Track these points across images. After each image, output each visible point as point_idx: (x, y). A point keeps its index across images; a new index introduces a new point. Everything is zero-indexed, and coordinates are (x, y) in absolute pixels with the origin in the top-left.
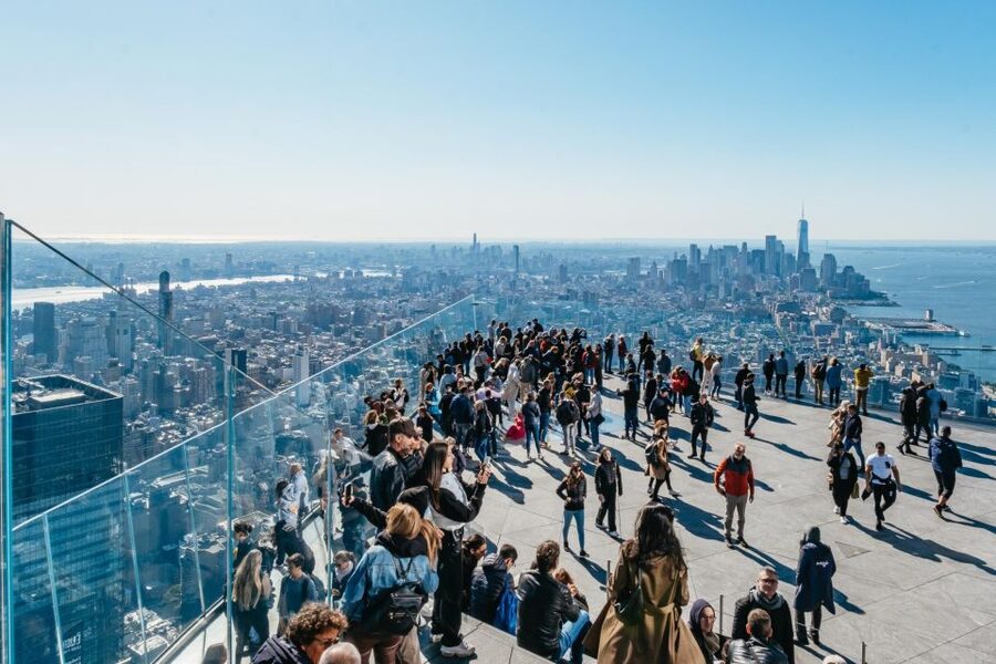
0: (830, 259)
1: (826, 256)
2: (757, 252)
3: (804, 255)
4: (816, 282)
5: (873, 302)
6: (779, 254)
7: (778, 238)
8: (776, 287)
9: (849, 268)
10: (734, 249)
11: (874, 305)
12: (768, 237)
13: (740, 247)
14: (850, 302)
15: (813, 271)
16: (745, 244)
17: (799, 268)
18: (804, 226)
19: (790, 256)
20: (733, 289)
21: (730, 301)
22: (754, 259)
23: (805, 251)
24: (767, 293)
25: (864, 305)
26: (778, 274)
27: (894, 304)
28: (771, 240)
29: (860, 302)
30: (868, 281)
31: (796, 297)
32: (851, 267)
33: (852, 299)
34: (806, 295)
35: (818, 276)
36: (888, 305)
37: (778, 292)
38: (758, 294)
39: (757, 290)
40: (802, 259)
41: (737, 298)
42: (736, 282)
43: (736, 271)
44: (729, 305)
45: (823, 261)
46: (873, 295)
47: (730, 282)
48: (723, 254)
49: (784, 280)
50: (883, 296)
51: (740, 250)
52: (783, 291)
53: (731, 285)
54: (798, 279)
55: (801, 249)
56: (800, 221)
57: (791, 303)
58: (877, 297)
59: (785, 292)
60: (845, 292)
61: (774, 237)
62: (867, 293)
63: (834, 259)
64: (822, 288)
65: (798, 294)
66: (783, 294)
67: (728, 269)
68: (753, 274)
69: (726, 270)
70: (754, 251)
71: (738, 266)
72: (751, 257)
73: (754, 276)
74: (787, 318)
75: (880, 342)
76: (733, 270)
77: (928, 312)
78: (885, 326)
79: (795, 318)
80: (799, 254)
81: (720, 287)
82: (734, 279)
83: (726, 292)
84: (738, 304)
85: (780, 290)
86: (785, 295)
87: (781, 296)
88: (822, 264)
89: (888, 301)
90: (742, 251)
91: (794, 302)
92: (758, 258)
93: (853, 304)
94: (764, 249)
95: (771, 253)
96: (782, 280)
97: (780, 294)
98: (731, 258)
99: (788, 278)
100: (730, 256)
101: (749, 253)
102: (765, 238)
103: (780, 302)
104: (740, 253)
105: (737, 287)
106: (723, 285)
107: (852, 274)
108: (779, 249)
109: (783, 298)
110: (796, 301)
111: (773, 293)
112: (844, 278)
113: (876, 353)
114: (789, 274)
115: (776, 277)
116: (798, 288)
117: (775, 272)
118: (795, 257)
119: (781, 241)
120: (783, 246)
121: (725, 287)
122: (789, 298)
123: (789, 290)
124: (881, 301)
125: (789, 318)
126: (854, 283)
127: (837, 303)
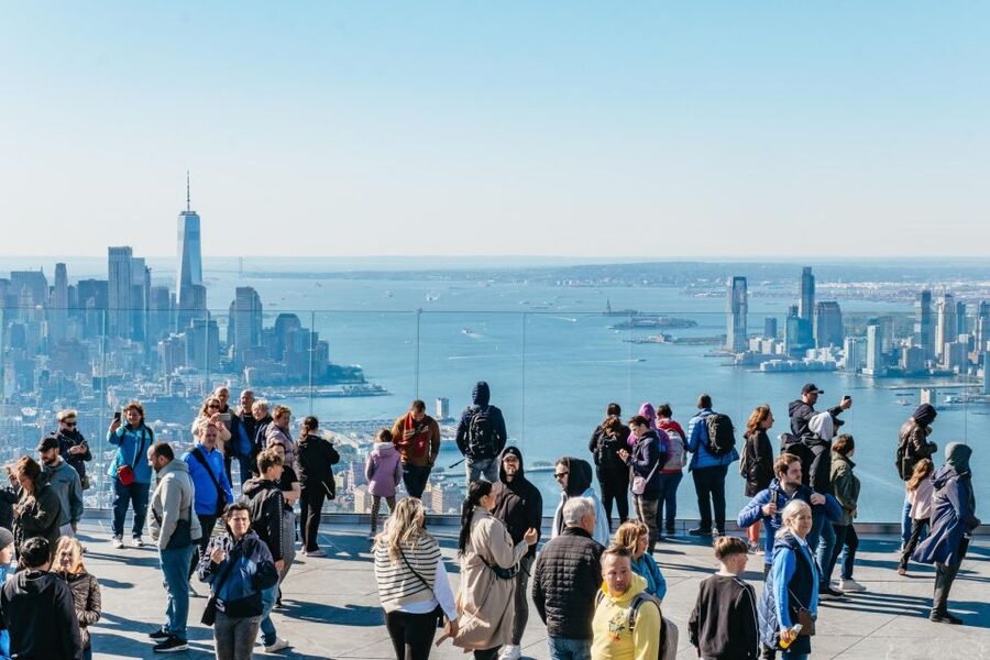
0: (247, 297)
1: (240, 291)
2: (87, 286)
3: (194, 291)
4: (220, 350)
5: (337, 388)
6: (138, 289)
7: (136, 255)
8: (134, 365)
9: (286, 319)
10: (36, 278)
11: (338, 396)
12: (112, 251)
13: (50, 274)
14: (292, 390)
15: (213, 326)
16: (61, 268)
17: (184, 321)
18: (192, 226)
19: (163, 293)
20: (37, 372)
21: (32, 403)
22: (83, 301)
23: (195, 281)
24: (115, 380)
25: (314, 396)
26: (137, 336)
27: (379, 391)
28: (120, 256)
29: (309, 389)
30: (326, 345)
31: (179, 385)
32: (293, 316)
33: (296, 383)
34: (200, 379)
35: (223, 336)
36: (367, 394)
37: (139, 377)
38: (96, 382)
39: (94, 374)
40: (191, 299)
41: (48, 396)
42: (43, 358)
43: (44, 332)
44: (29, 412)
45: (233, 303)
46: (336, 374)
47: (29, 358)
48: (11, 291)
49: (153, 348)
50: (357, 374)
51: (51, 282)
52: (152, 374)
53: (32, 364)
54: (183, 345)
55: (186, 279)
56: (183, 213)
57: (169, 399)
58: (344, 377)
59: (155, 376)
60: (282, 369)
61: (127, 251)
62: (324, 368)
63: (257, 297)
64: (233, 362)
65: (183, 379)
66: (150, 380)
67: (21, 327)
68: (84, 338)
69: (18, 329)
70: (82, 283)
71: (47, 319)
72: (76, 298)
73: (86, 341)
74: (160, 432)
75: (351, 471)
76: (35, 327)
77: (439, 403)
78: (361, 437)
79: (180, 432)
80: (182, 289)
81: (6, 370)
82: (39, 351)
83: (19, 381)
84: (51, 409)
85: (144, 371)
86: (156, 382)
87: (148, 385)
88: (231, 310)
89: (365, 385)
90: (56, 283)
91: (175, 397)
92: (92, 298)
93: (300, 395)
94: (106, 277)
95: (122, 287)
96: (147, 349)
97: (145, 380)
98: (30, 300)
99: (161, 343)
100: (27, 297)
101: (71, 288)
102: (106, 254)
103: (147, 398)
104: (52, 288)
105: (45, 368)
106: (12, 365)
107: (295, 329)
108: (138, 279)
109: (151, 388)
110: (180, 394)
111: (129, 379)
112: (277, 339)
113: (345, 494)
114: (162, 334)
115: (134, 343)
116: (184, 366)
117: (132, 330)
118: (174, 296)
119: (142, 260)
120: (147, 271)
121: (17, 370)
122: (163, 390)
123: (164, 371)
124: (353, 385)
125: (165, 431)
126: (299, 350)
127: (265, 394)
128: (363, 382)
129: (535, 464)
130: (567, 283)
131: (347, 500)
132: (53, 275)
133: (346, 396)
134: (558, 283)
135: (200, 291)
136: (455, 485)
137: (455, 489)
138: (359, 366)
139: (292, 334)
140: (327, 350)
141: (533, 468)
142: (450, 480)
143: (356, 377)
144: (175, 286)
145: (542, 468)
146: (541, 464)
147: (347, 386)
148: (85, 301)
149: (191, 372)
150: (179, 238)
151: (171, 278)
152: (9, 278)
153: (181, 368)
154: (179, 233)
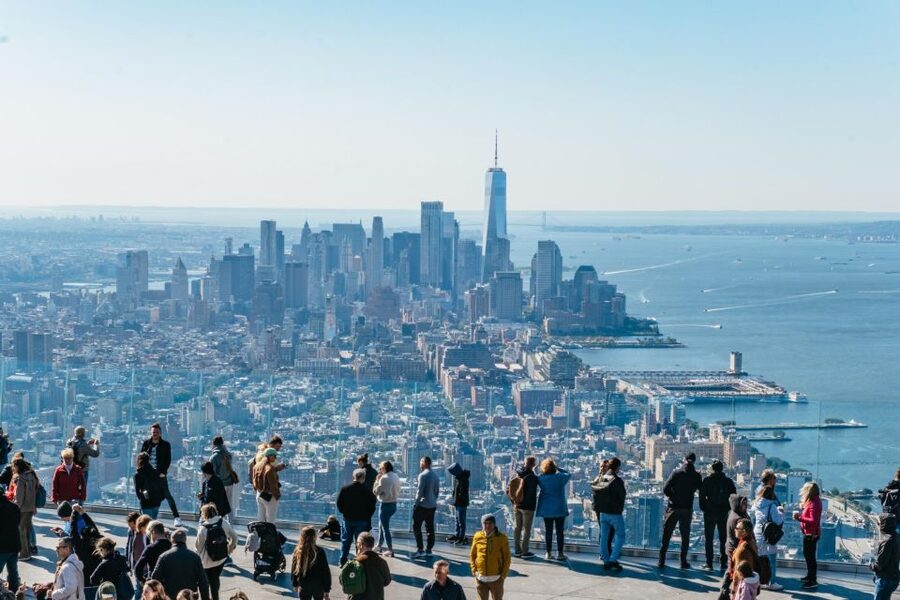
0: (549, 250)
1: (542, 244)
2: (402, 239)
3: (499, 244)
4: (522, 300)
5: (633, 340)
6: (447, 242)
7: (446, 209)
8: (442, 314)
9: (586, 270)
10: (357, 229)
11: (633, 346)
12: (425, 206)
13: (368, 227)
14: (588, 340)
15: (516, 278)
16: (378, 221)
17: (488, 272)
18: (498, 182)
19: (471, 246)
20: (354, 318)
21: (347, 347)
22: (397, 253)
23: (500, 235)
24: (424, 327)
25: (611, 346)
26: (446, 286)
27: (672, 344)
28: (432, 212)
29: (607, 340)
30: (623, 297)
31: (482, 333)
32: (590, 269)
33: (592, 333)
34: (502, 328)
35: (526, 288)
36: (661, 345)
37: (446, 324)
38: (407, 330)
39: (404, 320)
40: (496, 252)
41: (364, 339)
42: (360, 305)
43: (361, 281)
44: (346, 354)
45: (535, 256)
46: (632, 326)
47: (348, 304)
48: (332, 241)
49: (460, 297)
50: (652, 326)
51: (369, 234)
52: (458, 321)
53: (350, 310)
54: (487, 295)
55: (492, 231)
56: (491, 170)
57: (473, 346)
58: (640, 330)
59: (461, 323)
60: (578, 320)
61: (438, 206)
62: (621, 321)
63: (557, 251)
64: (534, 312)
65: (487, 328)
66: (456, 328)
67: (342, 275)
68: (397, 286)
69: (339, 277)
70: (396, 236)
71: (364, 269)
72: (391, 249)
73: (398, 290)
74: (464, 378)
75: (644, 422)
76: (354, 277)
77: (733, 357)
78: (653, 389)
79: (482, 379)
80: (488, 242)
81: (327, 316)
82: (356, 298)
83: (339, 326)
84: (366, 352)
85: (451, 319)
86: (462, 329)
87: (454, 332)
88: (533, 262)
89: (660, 338)
90: (373, 236)
91: (479, 343)
92: (405, 250)
93: (594, 345)
94: (418, 230)
95: (433, 239)
96: (455, 298)
97: (451, 328)
98: (350, 251)
99: (467, 293)
100: (347, 248)
101: (386, 239)
102: (419, 208)
103: (453, 345)
104: (369, 240)
105: (362, 315)
106: (334, 311)
107: (592, 282)
108: (448, 231)
109: (457, 335)
110: (483, 341)
111: (437, 326)
112: (576, 290)
113: (638, 443)
114: (468, 284)
115: (442, 292)
116: (487, 315)
117: (441, 281)
118: (480, 248)
119: (451, 215)
120: (456, 225)
121: (338, 314)
122: (469, 336)
123: (469, 319)
124: (648, 337)
125: (468, 378)
126: (595, 301)
127: (563, 343)
128: (658, 334)
129: (827, 421)
130: (868, 239)
131: (639, 449)
132: (371, 227)
133: (641, 347)
134: (859, 238)
135: (504, 244)
136: (743, 438)
137: (744, 441)
138: (654, 319)
139: (590, 285)
140: (624, 301)
141: (825, 425)
142: (740, 433)
143: (651, 330)
144: (481, 239)
145: (834, 424)
146: (833, 421)
147: (642, 338)
148: (399, 253)
149: (493, 321)
150: (486, 194)
151: (479, 231)
152: (331, 230)
153: (484, 317)
154: (486, 189)
